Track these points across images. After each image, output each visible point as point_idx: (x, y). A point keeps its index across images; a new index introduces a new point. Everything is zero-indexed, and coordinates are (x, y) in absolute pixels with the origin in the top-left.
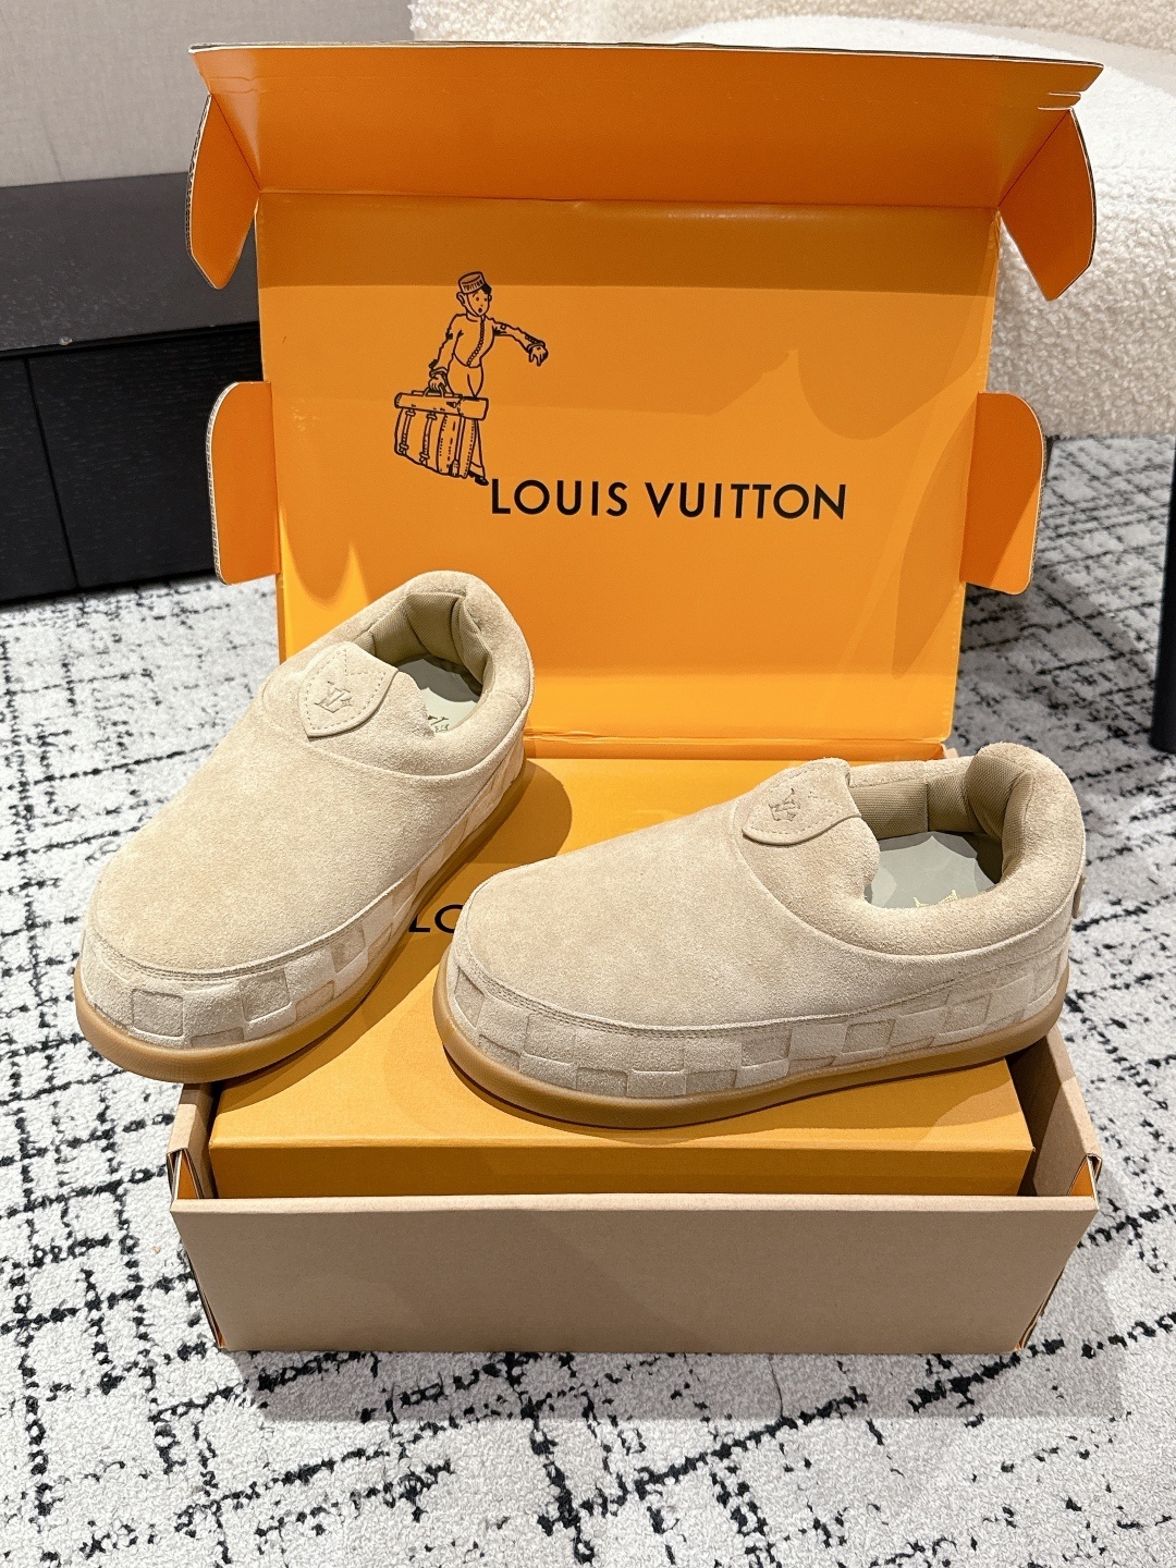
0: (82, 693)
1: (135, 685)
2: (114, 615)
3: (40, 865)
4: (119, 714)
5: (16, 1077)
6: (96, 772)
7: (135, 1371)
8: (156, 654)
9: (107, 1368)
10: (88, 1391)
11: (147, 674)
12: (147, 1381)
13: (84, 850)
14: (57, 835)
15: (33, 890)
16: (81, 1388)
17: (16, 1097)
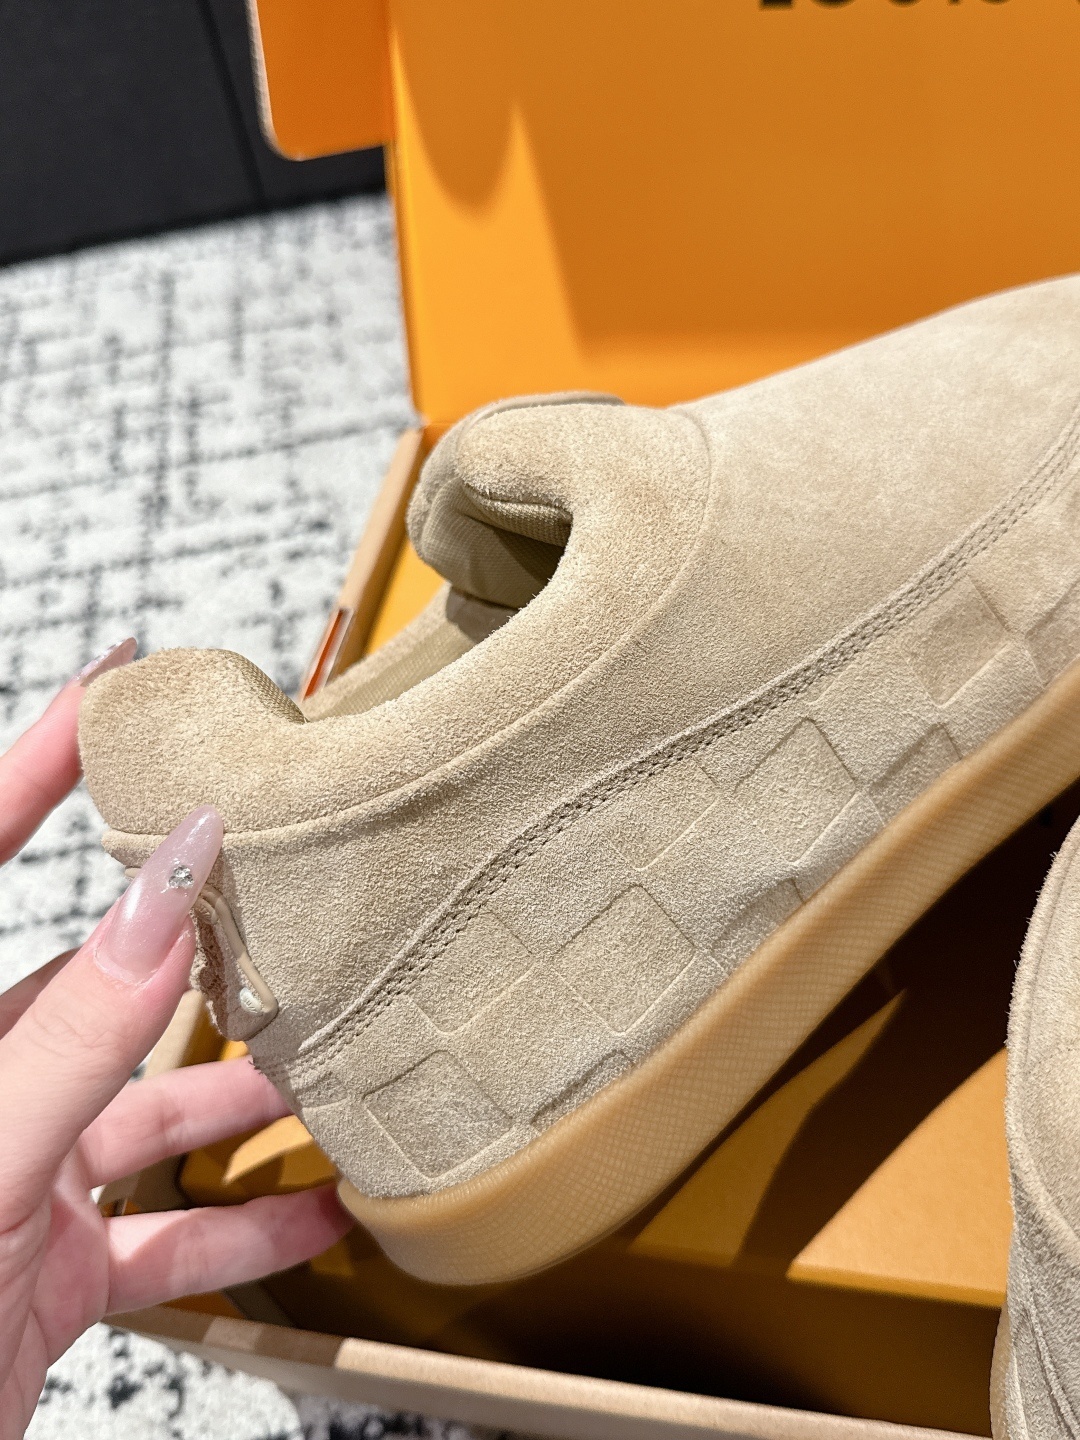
0: (251, 345)
1: (316, 335)
2: (303, 241)
3: (167, 577)
4: (289, 372)
5: (81, 884)
6: (250, 452)
7: (160, 1380)
8: (348, 291)
9: (121, 1366)
10: (92, 1399)
11: (331, 318)
12: (171, 1401)
13: (218, 559)
14: (193, 535)
15: (151, 614)
16: (84, 1393)
17: (76, 912)
